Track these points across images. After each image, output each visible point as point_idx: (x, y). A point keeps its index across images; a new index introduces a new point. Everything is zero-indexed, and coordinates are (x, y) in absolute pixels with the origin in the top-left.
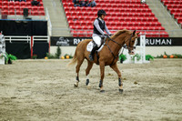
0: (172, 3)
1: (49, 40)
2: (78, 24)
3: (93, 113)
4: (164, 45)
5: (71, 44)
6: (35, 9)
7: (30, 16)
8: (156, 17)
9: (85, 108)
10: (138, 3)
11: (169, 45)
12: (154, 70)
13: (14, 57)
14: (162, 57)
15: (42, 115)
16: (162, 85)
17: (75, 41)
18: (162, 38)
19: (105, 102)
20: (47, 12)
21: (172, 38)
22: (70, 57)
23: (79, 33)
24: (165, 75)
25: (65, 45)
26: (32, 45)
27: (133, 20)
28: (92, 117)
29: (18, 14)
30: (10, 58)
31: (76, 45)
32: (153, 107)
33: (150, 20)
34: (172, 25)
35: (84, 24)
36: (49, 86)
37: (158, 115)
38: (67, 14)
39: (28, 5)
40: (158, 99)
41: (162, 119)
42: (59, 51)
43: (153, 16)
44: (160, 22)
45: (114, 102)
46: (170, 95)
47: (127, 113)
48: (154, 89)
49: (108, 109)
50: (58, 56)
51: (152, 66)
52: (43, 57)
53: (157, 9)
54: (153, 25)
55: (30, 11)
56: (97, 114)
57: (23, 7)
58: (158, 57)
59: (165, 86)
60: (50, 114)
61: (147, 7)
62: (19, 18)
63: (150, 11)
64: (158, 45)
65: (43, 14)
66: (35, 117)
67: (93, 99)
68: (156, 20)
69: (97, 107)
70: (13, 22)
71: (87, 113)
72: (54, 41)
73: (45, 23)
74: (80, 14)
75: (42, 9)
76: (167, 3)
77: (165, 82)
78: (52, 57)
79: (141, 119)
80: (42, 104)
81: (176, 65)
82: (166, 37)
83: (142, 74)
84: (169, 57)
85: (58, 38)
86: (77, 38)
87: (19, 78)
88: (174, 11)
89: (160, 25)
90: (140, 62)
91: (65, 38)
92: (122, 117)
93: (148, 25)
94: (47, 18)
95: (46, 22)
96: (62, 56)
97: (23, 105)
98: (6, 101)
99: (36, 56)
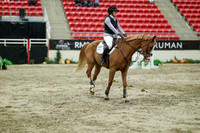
0: (183, 3)
1: (47, 43)
2: (79, 26)
3: (96, 123)
4: (173, 49)
5: (72, 47)
6: (32, 9)
7: (26, 17)
8: (166, 18)
9: (87, 118)
10: (146, 2)
11: (179, 49)
12: (163, 76)
13: (9, 62)
14: (172, 62)
15: (40, 126)
16: (172, 93)
17: (77, 44)
18: (172, 41)
19: (110, 111)
20: (45, 12)
21: (183, 42)
22: (71, 62)
23: (81, 35)
24: (175, 81)
25: (65, 49)
26: (28, 49)
27: (140, 22)
28: (95, 127)
29: (13, 14)
30: (4, 63)
31: (77, 49)
32: (162, 117)
33: (159, 22)
34: (183, 27)
35: (86, 26)
36: (48, 94)
37: (167, 125)
38: (68, 15)
39: (25, 4)
40: (167, 109)
41: (172, 130)
42: (59, 55)
43: (162, 17)
44: (169, 23)
45: (119, 111)
46: (180, 104)
47: (134, 124)
48: (163, 97)
49: (113, 118)
50: (58, 60)
51: (161, 71)
52: (41, 62)
53: (166, 9)
54: (162, 27)
55: (27, 12)
56: (101, 125)
57: (20, 7)
58: (167, 62)
59: (175, 93)
60: (49, 125)
61: (155, 7)
62: (15, 19)
63: (158, 12)
64: (168, 48)
65: (41, 15)
66: (32, 129)
67: (96, 108)
68: (165, 22)
69: (101, 117)
70: (8, 23)
71: (90, 124)
72: (54, 44)
73: (43, 25)
74: (82, 15)
75: (40, 9)
76: (177, 3)
77: (175, 89)
78: (51, 62)
79: (149, 130)
80: (40, 114)
81: (188, 71)
82: (176, 40)
83: (150, 81)
84: (179, 62)
85: (57, 41)
86: (79, 41)
87: (15, 85)
88: (184, 12)
89: (169, 27)
90: (148, 67)
91: (65, 41)
92: (128, 128)
93: (156, 27)
94: (45, 19)
95: (45, 24)
96: (62, 61)
97: (19, 114)
98: (1, 110)
99: (33, 61)
